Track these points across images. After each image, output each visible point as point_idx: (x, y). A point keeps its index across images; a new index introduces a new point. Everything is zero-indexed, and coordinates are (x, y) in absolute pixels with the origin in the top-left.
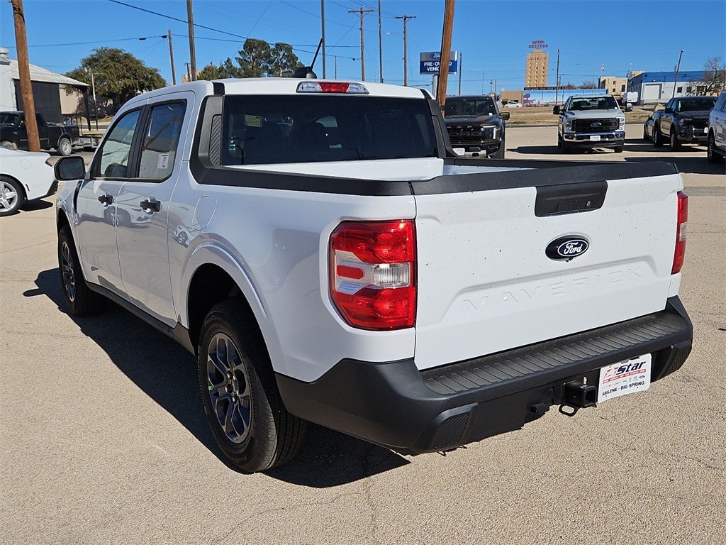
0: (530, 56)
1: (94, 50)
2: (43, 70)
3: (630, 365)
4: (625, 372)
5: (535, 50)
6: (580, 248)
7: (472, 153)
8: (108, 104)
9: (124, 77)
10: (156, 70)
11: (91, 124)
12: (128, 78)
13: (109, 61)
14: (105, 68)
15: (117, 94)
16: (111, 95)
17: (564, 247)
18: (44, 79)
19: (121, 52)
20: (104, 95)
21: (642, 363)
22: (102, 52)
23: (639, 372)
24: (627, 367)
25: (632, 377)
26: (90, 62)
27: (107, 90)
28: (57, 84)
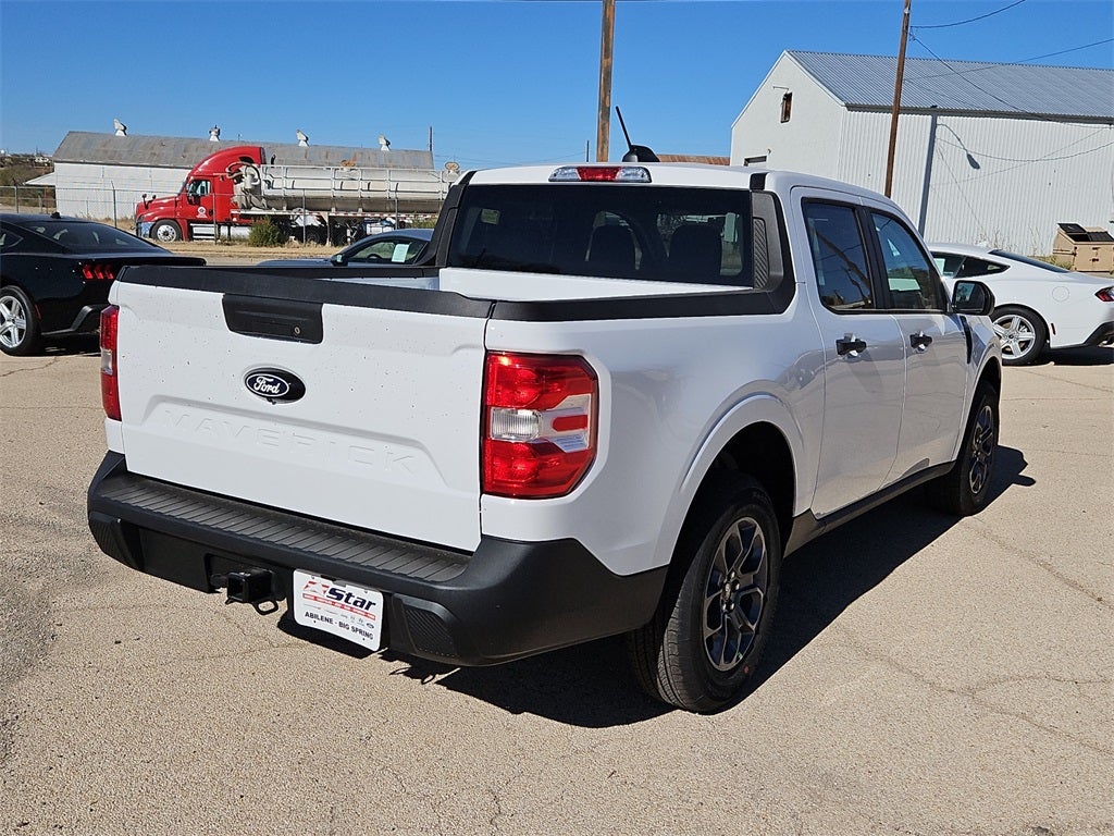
3: (351, 595)
4: (343, 601)
21: (371, 604)
23: (366, 615)
24: (345, 596)
25: (356, 617)
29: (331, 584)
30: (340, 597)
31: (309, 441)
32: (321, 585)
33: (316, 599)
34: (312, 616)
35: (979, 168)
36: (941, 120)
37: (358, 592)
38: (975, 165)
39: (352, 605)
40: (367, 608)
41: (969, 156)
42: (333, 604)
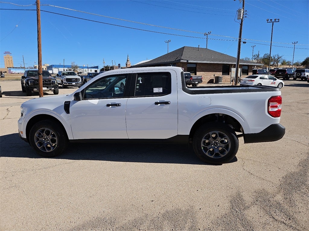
0: (5, 57)
5: (6, 55)
7: (49, 89)
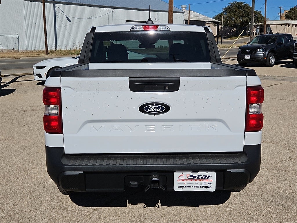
1: (230, 3)
2: (201, 15)
3: (200, 175)
4: (196, 178)
6: (160, 109)
8: (234, 31)
9: (242, 16)
10: (260, 12)
11: (222, 41)
12: (245, 17)
13: (236, 8)
14: (234, 12)
15: (238, 25)
16: (235, 26)
17: (148, 108)
18: (199, 19)
19: (243, 3)
20: (231, 26)
21: (209, 176)
22: (233, 4)
23: (207, 181)
24: (197, 176)
25: (203, 182)
26: (227, 10)
27: (233, 23)
28: (205, 21)
29: (191, 174)
30: (195, 177)
31: (169, 126)
32: (186, 175)
33: (183, 180)
34: (181, 187)
35: (70, 21)
36: (56, 5)
37: (203, 174)
38: (69, 21)
39: (200, 179)
40: (208, 178)
41: (67, 17)
42: (191, 180)
